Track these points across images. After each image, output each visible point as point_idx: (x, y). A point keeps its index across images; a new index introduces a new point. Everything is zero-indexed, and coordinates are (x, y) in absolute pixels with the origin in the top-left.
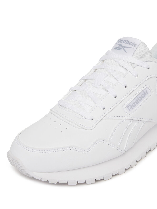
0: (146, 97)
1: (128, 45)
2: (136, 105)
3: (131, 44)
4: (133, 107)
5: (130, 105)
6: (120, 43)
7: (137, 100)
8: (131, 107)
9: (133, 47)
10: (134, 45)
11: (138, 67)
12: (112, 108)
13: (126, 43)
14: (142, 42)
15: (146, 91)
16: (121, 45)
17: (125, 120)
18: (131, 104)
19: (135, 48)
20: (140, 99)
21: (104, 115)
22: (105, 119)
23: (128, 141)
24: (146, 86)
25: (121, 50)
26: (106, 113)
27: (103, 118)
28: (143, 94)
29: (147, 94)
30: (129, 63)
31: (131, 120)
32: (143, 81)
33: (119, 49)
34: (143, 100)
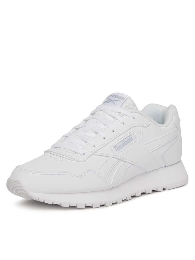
0: (131, 142)
1: (117, 99)
2: (122, 147)
3: (120, 98)
4: (120, 149)
5: (117, 147)
6: (110, 98)
7: (123, 143)
8: (118, 148)
9: (122, 100)
10: (123, 98)
11: (125, 116)
12: (101, 147)
13: (115, 97)
14: (129, 97)
15: (132, 138)
16: (110, 99)
17: (113, 158)
18: (118, 145)
19: (123, 101)
20: (126, 143)
21: (94, 152)
22: (95, 155)
23: (114, 177)
24: (132, 133)
25: (110, 103)
26: (96, 150)
27: (94, 154)
28: (129, 140)
29: (132, 140)
30: (117, 113)
31: (118, 159)
32: (129, 128)
33: (108, 103)
34: (129, 144)
